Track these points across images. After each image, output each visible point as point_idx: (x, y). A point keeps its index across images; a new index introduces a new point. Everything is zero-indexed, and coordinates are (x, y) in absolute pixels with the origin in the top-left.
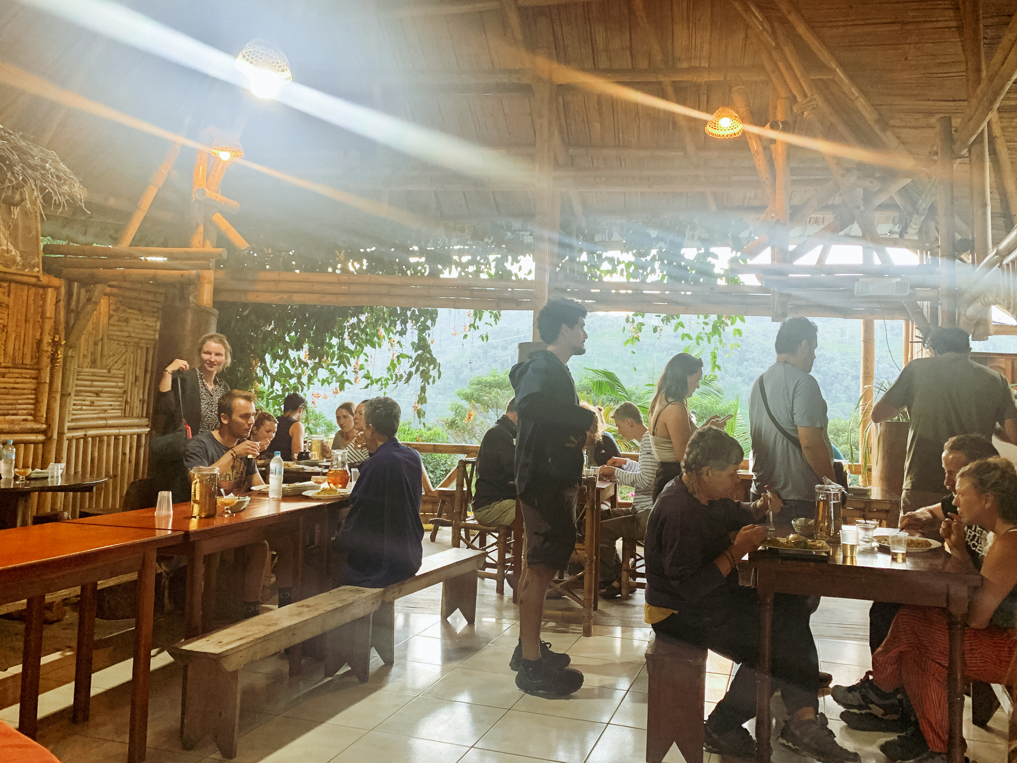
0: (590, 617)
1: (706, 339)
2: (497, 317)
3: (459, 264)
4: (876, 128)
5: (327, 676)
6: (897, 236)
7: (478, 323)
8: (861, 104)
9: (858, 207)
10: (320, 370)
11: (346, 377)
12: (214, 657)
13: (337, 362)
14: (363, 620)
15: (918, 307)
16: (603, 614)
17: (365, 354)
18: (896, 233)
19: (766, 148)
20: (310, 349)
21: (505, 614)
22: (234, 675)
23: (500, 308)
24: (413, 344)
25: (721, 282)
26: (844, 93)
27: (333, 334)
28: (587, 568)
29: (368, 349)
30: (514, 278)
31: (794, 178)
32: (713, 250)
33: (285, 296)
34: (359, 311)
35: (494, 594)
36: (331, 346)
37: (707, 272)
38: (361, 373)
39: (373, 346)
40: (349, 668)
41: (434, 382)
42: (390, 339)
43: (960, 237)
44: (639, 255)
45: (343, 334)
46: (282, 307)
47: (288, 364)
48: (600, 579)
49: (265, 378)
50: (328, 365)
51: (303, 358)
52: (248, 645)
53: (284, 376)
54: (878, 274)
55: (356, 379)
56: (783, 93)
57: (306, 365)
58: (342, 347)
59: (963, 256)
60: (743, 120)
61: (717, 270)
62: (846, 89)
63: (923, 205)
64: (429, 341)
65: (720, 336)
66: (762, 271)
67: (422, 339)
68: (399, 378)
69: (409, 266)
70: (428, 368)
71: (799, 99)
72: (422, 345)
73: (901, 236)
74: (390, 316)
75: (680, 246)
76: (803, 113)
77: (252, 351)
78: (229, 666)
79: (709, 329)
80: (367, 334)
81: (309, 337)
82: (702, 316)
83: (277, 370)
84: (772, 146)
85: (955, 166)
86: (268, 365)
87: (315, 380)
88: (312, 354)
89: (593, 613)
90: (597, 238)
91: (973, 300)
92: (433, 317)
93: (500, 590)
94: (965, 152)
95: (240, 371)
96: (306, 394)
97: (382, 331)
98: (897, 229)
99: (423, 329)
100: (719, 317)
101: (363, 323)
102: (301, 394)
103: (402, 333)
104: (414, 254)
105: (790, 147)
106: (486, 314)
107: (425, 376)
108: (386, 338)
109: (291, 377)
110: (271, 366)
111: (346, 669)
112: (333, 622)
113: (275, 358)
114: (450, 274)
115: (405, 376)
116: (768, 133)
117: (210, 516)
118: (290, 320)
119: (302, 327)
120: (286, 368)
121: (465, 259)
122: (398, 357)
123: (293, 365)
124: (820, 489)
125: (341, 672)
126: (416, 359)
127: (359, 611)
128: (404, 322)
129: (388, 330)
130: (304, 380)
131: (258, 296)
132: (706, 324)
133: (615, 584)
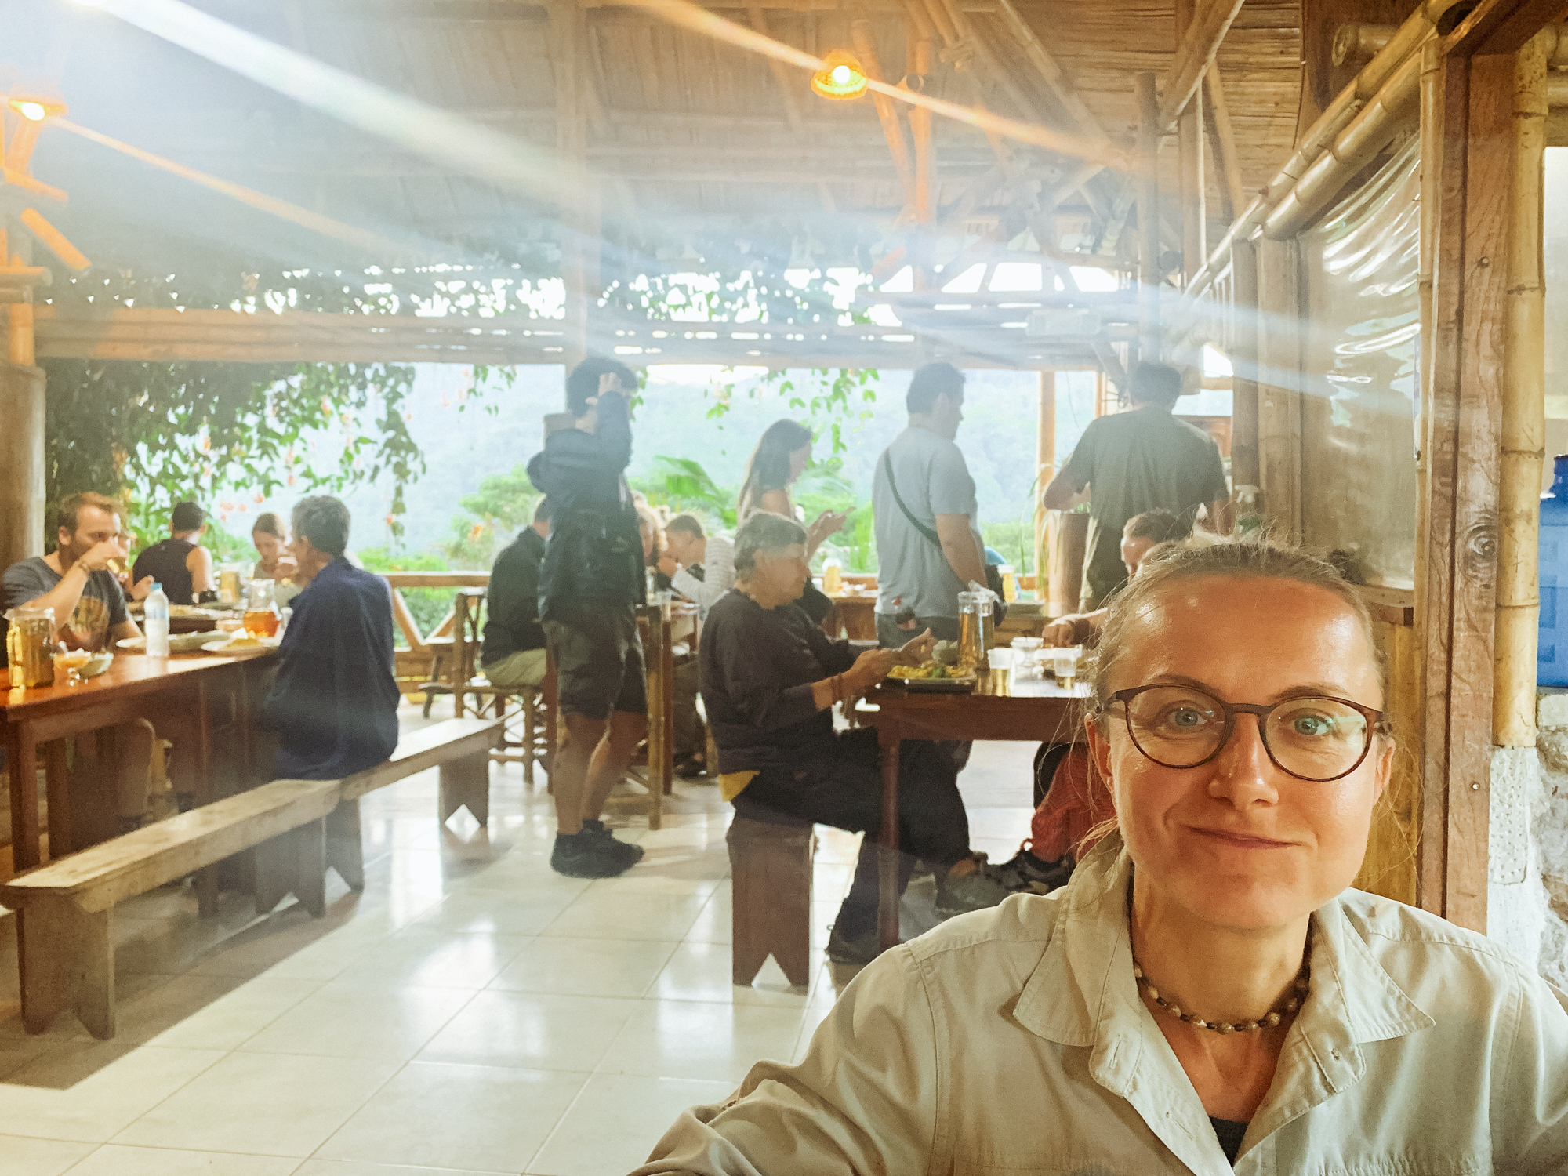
0: (658, 803)
1: (824, 405)
2: (510, 377)
3: (444, 295)
4: (1058, 90)
5: (260, 912)
6: (1088, 252)
7: (481, 386)
8: (1036, 51)
9: (1031, 206)
10: (230, 466)
11: (273, 476)
12: (62, 893)
13: (259, 452)
14: (312, 826)
15: (1111, 350)
16: (679, 798)
17: (303, 440)
18: (1087, 247)
19: (903, 118)
20: (212, 435)
21: (538, 808)
22: (101, 916)
23: (512, 361)
24: (378, 421)
25: (845, 321)
26: (1012, 36)
27: (247, 409)
28: (652, 736)
29: (306, 431)
30: (533, 315)
31: (946, 163)
32: (831, 272)
33: (162, 348)
34: (286, 370)
35: (520, 784)
36: (244, 428)
37: (824, 307)
38: (299, 469)
39: (315, 425)
40: (295, 901)
41: (416, 479)
42: (341, 415)
43: (1166, 249)
44: (723, 281)
45: (262, 407)
46: (159, 367)
47: (176, 458)
48: (674, 751)
49: (139, 481)
50: (243, 458)
51: (201, 449)
52: (121, 873)
53: (169, 477)
54: (1058, 304)
55: (291, 478)
56: (924, 31)
57: (206, 458)
58: (263, 429)
59: (1171, 278)
60: (868, 74)
61: (837, 304)
62: (1014, 31)
63: (1121, 206)
64: (404, 416)
65: (844, 401)
66: (900, 302)
67: (393, 415)
68: (359, 475)
69: (365, 299)
70: (404, 458)
71: (948, 40)
72: (393, 422)
73: (1094, 250)
74: (338, 377)
75: (784, 265)
76: (953, 64)
77: (114, 439)
78: (90, 905)
79: (829, 391)
80: (302, 407)
81: (208, 413)
82: (818, 372)
83: (159, 468)
84: (910, 114)
85: (1161, 146)
86: (143, 461)
87: (224, 483)
88: (216, 441)
89: (664, 798)
90: (661, 254)
91: (1178, 339)
92: (408, 376)
93: (529, 777)
94: (1173, 126)
95: (96, 472)
96: (211, 505)
97: (328, 403)
98: (1089, 241)
99: (394, 397)
100: (843, 373)
101: (295, 390)
102: (202, 505)
103: (360, 404)
104: (373, 279)
105: (937, 118)
106: (493, 371)
107: (401, 470)
108: (335, 414)
109: (184, 478)
110: (149, 463)
111: (289, 901)
112: (260, 833)
113: (154, 448)
114: (432, 309)
115: (369, 473)
116: (904, 94)
117: (45, 684)
118: (173, 388)
119: (196, 400)
120: (175, 466)
121: (455, 286)
122: (356, 443)
123: (185, 459)
124: (964, 598)
125: (281, 906)
126: (386, 445)
127: (304, 815)
128: (362, 387)
129: (337, 402)
130: (205, 481)
131: (114, 349)
132: (825, 383)
133: (698, 757)
